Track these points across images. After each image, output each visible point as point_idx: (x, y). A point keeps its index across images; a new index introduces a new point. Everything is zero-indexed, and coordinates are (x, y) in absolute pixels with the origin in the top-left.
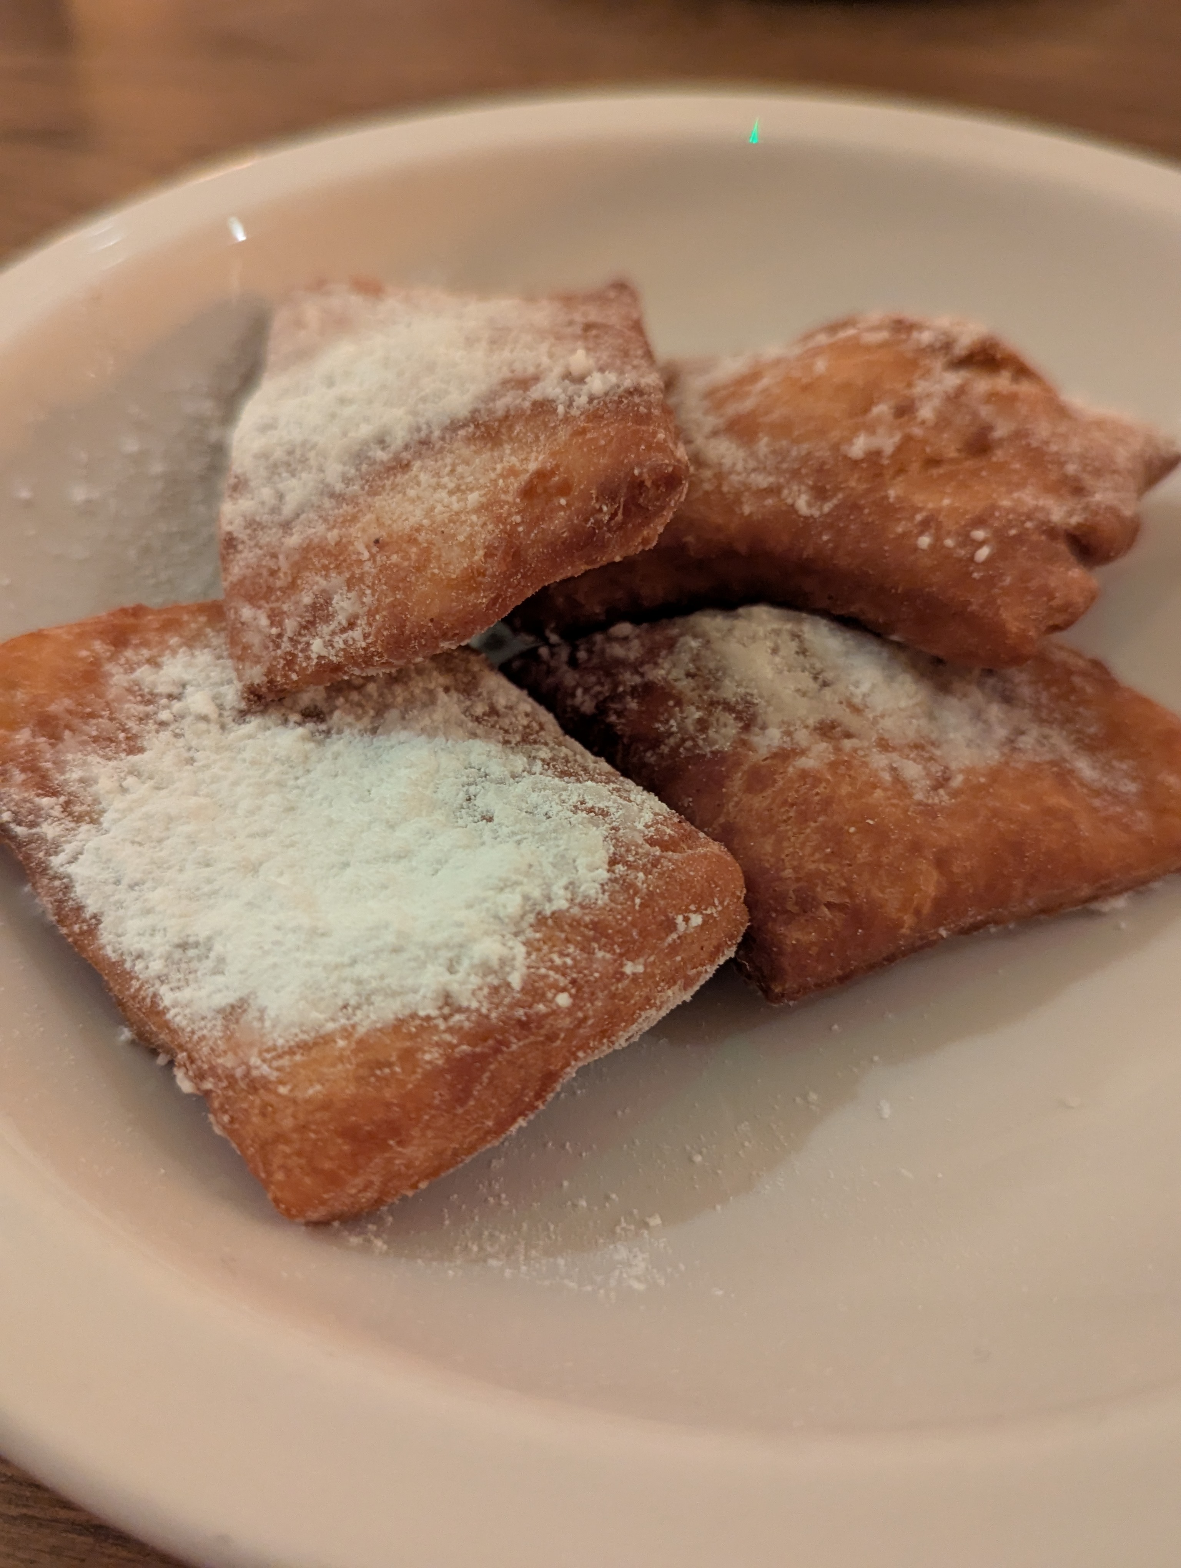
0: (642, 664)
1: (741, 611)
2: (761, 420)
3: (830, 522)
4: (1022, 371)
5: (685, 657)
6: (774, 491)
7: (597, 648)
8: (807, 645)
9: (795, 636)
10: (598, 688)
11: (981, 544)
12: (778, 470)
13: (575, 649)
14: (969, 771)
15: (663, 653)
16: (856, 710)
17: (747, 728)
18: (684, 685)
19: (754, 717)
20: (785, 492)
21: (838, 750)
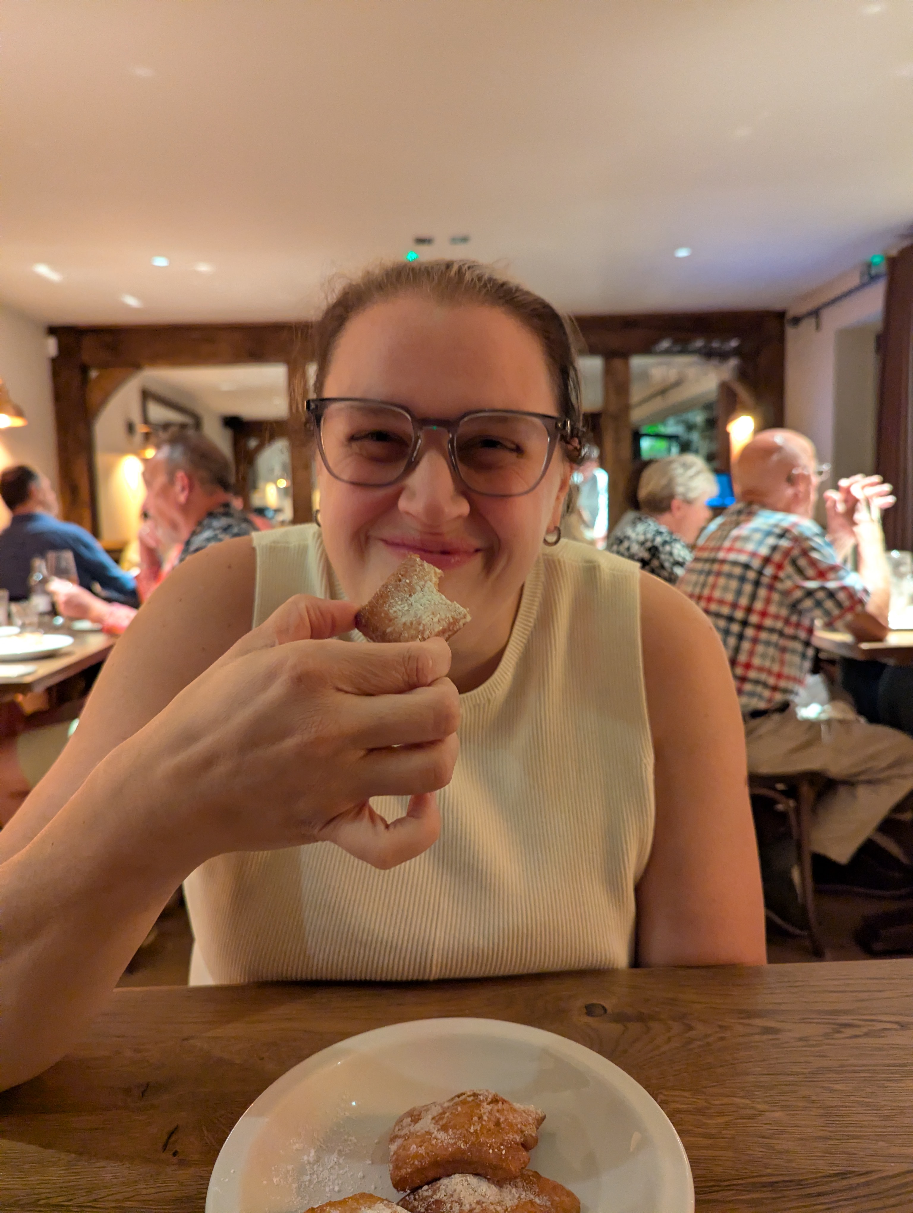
0: (433, 1196)
1: (453, 1176)
2: (449, 1125)
3: (469, 1149)
4: (504, 1102)
5: (443, 1191)
6: (455, 1143)
7: (420, 1194)
8: (469, 1182)
9: (466, 1180)
10: (423, 1205)
11: (503, 1150)
12: (455, 1138)
13: (415, 1196)
14: (511, 1207)
15: (438, 1191)
16: (484, 1197)
17: (461, 1206)
18: (445, 1198)
19: (462, 1203)
20: (458, 1143)
21: (482, 1207)
